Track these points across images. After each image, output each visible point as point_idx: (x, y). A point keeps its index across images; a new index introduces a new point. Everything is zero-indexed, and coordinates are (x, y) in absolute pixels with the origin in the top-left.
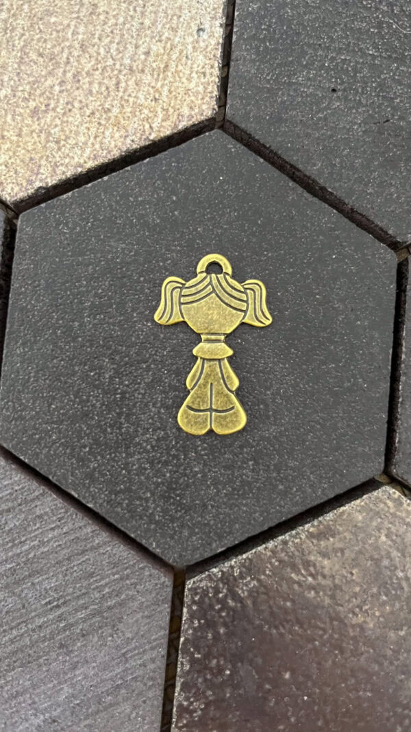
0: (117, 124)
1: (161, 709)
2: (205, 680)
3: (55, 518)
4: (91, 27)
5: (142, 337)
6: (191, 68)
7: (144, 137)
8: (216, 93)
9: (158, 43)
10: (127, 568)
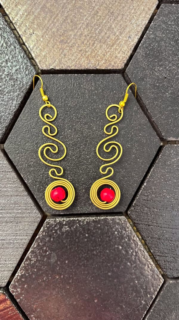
0: (87, 58)
1: (21, 255)
2: (40, 252)
3: (12, 181)
4: (93, 20)
5: (65, 134)
6: (121, 49)
7: (95, 66)
8: (125, 62)
9: (114, 36)
10: (29, 207)
